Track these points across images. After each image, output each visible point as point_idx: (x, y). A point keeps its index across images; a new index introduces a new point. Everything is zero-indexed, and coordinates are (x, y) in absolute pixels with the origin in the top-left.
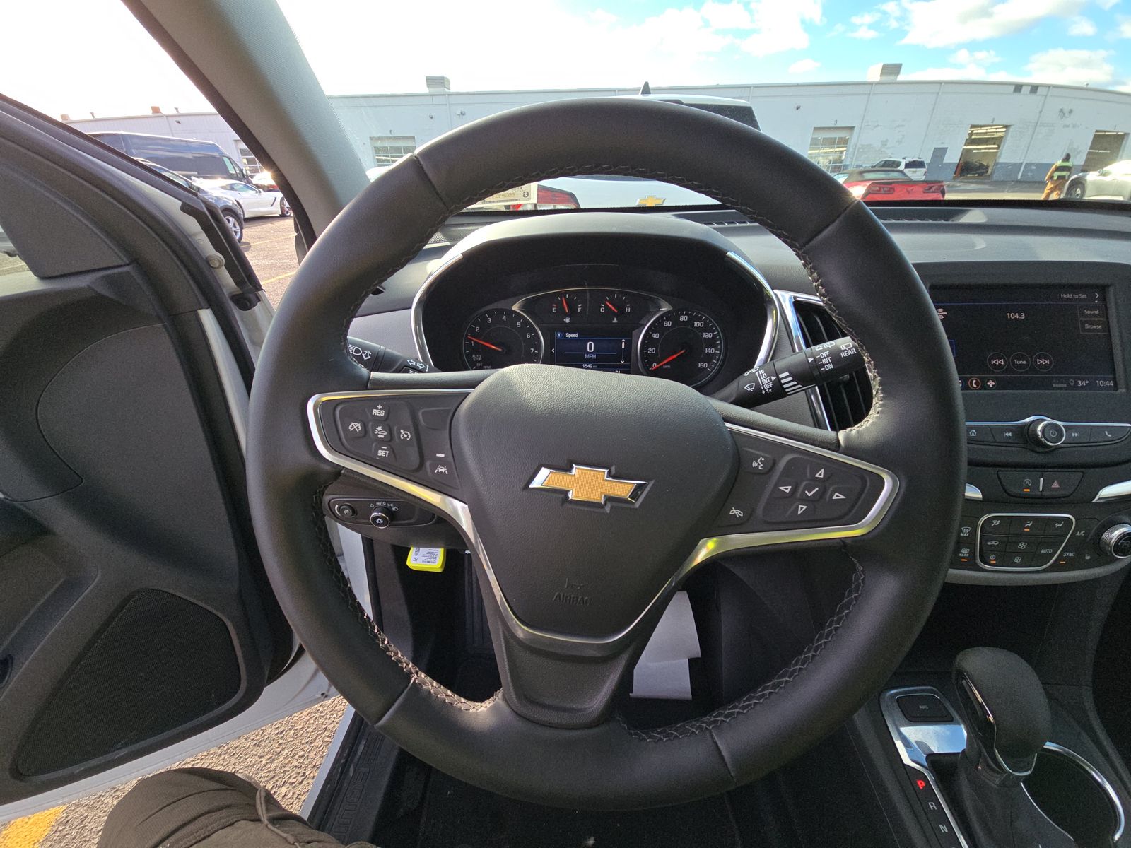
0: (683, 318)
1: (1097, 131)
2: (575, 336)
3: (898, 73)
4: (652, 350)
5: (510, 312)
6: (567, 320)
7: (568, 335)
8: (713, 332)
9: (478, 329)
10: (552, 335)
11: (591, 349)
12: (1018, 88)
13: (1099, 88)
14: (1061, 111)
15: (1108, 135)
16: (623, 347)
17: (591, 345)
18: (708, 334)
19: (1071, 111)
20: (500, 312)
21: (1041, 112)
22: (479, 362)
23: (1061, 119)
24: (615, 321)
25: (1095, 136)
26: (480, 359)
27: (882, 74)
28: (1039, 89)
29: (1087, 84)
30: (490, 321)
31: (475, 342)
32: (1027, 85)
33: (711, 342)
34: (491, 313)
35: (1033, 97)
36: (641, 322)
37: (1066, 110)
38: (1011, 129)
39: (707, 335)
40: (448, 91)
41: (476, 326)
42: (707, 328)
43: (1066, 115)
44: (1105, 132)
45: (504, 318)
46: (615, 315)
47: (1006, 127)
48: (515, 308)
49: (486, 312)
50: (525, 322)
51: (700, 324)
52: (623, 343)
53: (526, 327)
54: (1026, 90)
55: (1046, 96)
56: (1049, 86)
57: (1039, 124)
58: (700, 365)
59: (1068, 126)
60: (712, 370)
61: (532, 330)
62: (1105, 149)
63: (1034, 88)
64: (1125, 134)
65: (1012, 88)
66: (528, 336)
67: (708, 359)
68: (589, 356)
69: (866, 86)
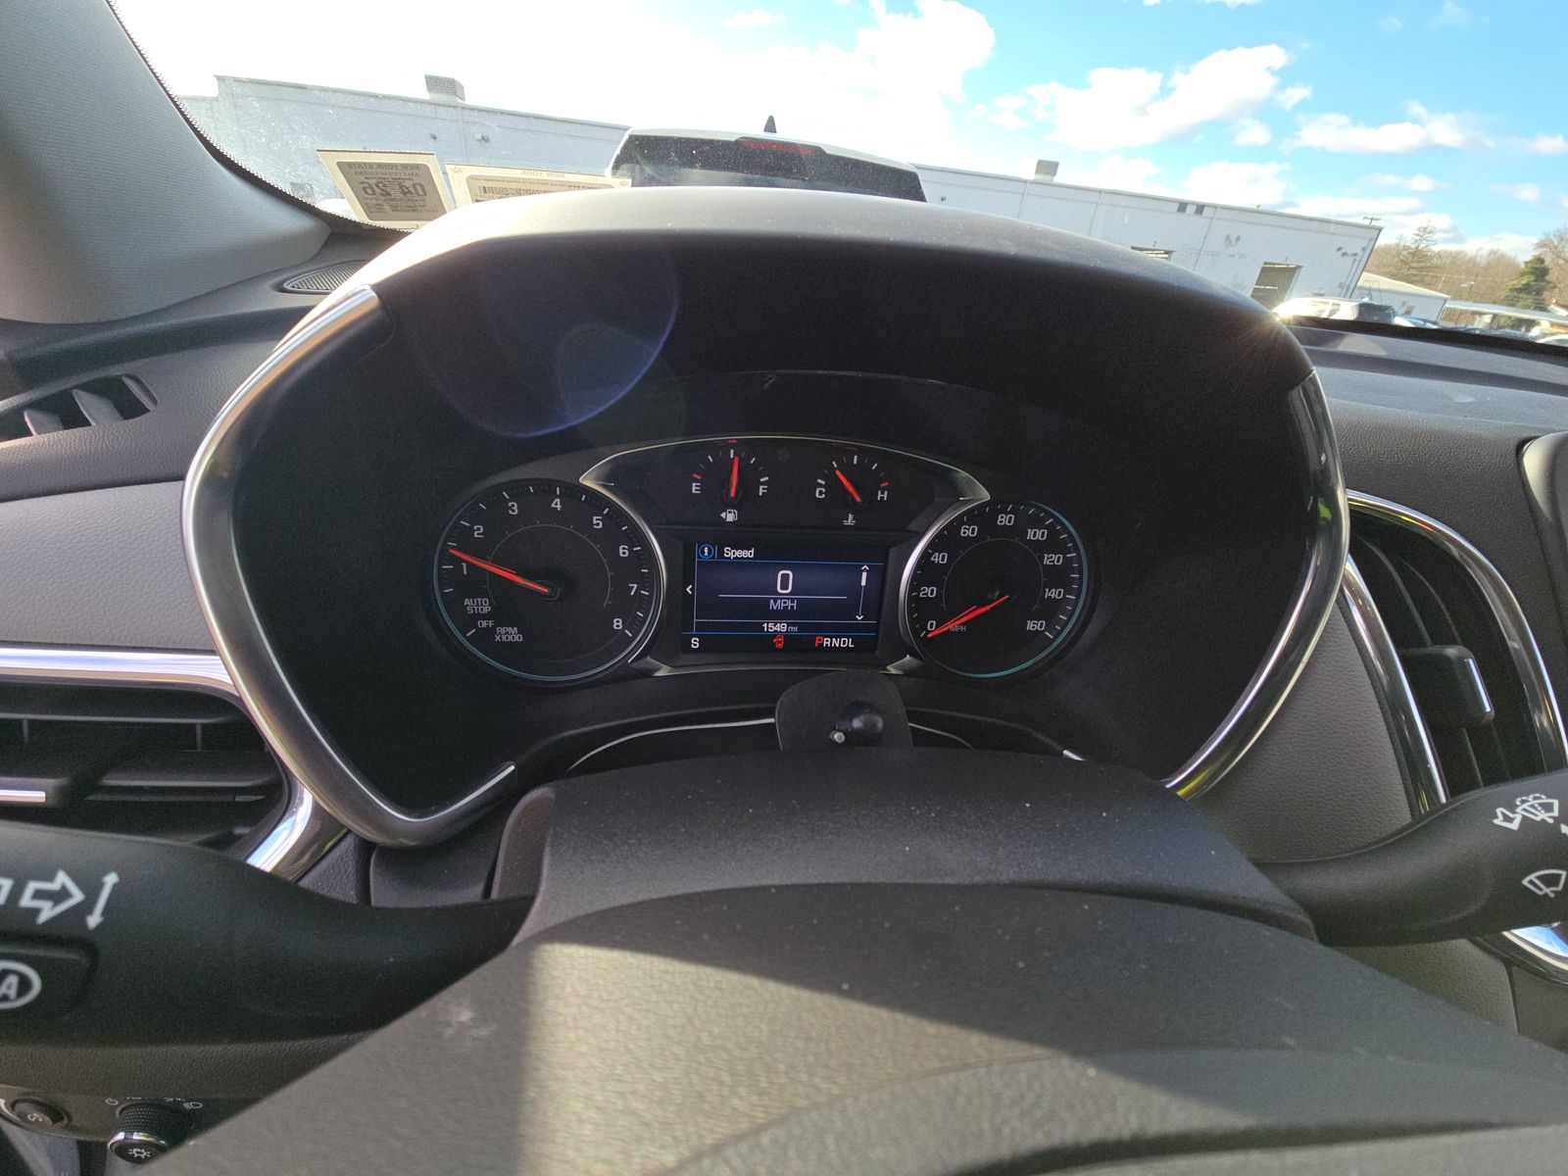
0: (1003, 520)
1: (1265, 263)
2: (748, 554)
3: (1054, 174)
4: (929, 591)
5: (573, 491)
6: (730, 516)
7: (730, 553)
8: (1064, 551)
9: (479, 531)
10: (689, 554)
11: (784, 586)
12: (1183, 206)
13: (1271, 209)
14: (1228, 238)
15: (1276, 268)
16: (863, 583)
17: (785, 577)
18: (1055, 557)
19: (1238, 239)
20: (546, 488)
21: (1205, 238)
22: (485, 617)
23: (1227, 247)
24: (850, 521)
25: (1264, 270)
26: (485, 611)
27: (1037, 172)
28: (1206, 209)
29: (1258, 206)
30: (515, 508)
31: (469, 565)
32: (1193, 203)
33: (1058, 577)
34: (517, 489)
35: (1198, 218)
36: (913, 526)
37: (1233, 238)
38: (1174, 255)
39: (1052, 559)
40: (460, 101)
41: (473, 524)
42: (1053, 544)
43: (1233, 243)
44: (1274, 264)
45: (557, 504)
46: (853, 507)
47: (1167, 252)
48: (587, 480)
49: (506, 486)
50: (616, 517)
51: (1039, 533)
52: (864, 575)
53: (619, 528)
54: (1191, 209)
55: (1212, 219)
56: (1215, 207)
57: (1203, 252)
58: (1031, 626)
59: (1233, 256)
60: (1056, 637)
61: (636, 537)
62: (1274, 286)
63: (1200, 208)
64: (1297, 267)
65: (1177, 205)
66: (623, 551)
67: (1049, 612)
68: (780, 605)
69: (1020, 184)
